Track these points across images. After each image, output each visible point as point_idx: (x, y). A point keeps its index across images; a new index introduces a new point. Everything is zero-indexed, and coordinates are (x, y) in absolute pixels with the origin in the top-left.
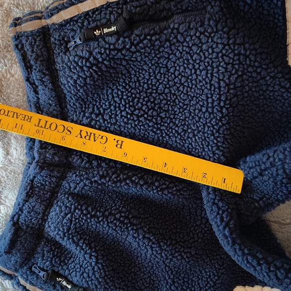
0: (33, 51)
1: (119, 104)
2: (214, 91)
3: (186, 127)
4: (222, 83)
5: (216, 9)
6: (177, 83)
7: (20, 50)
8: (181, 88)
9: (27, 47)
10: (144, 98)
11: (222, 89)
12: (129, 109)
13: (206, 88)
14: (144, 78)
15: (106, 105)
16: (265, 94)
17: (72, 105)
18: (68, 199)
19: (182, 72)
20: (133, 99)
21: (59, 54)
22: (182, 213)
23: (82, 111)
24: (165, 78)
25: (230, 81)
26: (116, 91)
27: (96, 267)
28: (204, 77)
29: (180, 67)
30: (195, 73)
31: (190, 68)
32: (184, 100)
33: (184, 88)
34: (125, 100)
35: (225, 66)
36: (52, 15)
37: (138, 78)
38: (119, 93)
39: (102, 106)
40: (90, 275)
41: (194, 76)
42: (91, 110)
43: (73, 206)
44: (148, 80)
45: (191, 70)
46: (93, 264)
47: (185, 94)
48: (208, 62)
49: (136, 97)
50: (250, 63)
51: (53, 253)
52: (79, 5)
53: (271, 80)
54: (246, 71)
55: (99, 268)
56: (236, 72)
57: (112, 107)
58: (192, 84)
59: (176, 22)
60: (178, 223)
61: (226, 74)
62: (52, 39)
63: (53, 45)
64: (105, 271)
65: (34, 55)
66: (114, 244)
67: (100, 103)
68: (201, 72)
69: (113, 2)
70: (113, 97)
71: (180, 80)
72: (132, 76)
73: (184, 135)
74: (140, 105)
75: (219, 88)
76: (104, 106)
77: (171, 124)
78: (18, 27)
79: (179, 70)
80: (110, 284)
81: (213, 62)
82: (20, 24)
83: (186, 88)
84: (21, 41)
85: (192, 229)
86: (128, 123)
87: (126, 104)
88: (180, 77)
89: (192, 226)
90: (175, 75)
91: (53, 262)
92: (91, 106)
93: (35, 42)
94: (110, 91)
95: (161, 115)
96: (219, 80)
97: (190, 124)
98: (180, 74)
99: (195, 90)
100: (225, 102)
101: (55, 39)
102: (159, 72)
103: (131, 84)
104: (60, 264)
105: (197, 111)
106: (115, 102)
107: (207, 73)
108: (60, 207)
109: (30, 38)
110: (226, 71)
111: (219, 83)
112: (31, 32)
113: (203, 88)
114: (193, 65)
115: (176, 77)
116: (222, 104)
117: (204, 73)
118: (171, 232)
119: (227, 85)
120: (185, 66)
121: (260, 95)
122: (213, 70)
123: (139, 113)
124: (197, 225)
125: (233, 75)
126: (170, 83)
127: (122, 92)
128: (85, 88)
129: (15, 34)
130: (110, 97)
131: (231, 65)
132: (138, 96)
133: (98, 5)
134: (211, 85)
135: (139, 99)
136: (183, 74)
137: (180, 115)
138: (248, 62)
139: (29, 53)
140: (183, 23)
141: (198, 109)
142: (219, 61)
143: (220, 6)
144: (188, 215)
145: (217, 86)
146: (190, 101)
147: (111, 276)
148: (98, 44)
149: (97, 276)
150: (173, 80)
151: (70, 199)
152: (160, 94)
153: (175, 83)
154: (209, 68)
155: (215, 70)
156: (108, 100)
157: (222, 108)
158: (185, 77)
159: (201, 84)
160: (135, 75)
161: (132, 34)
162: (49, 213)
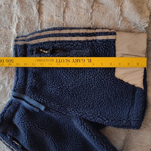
0: (20, 52)
1: (48, 78)
2: (85, 81)
3: (73, 92)
4: (87, 78)
5: (88, 51)
6: (71, 76)
7: (15, 50)
8: (72, 78)
9: (18, 50)
10: (58, 78)
11: (87, 80)
12: (52, 81)
13: (82, 79)
14: (58, 72)
15: (43, 78)
16: (104, 86)
17: (30, 74)
18: (23, 110)
19: (73, 72)
20: (54, 78)
21: (29, 54)
22: (65, 125)
23: (34, 77)
24: (66, 73)
25: (90, 78)
26: (48, 74)
27: (27, 141)
28: (82, 75)
29: (72, 70)
30: (78, 73)
31: (77, 71)
32: (73, 82)
33: (73, 78)
34: (51, 77)
35: (89, 72)
36: (29, 41)
37: (56, 71)
38: (49, 75)
39: (42, 77)
40: (25, 143)
41: (78, 74)
42: (37, 77)
43: (24, 114)
44: (60, 73)
45: (77, 72)
46: (26, 139)
47: (73, 80)
48: (83, 70)
49: (55, 77)
50: (98, 73)
51: (14, 130)
52: (39, 39)
53: (106, 80)
54: (96, 75)
55: (28, 141)
56: (92, 75)
57: (46, 79)
58: (77, 77)
59: (73, 54)
60: (63, 129)
61: (89, 75)
62: (28, 49)
63: (28, 51)
64: (31, 143)
65: (20, 53)
66: (36, 134)
67: (41, 76)
68: (81, 73)
69: (51, 41)
70: (46, 75)
71: (72, 75)
72: (54, 70)
73: (72, 95)
74: (56, 80)
75: (86, 80)
76: (42, 78)
77: (67, 90)
78: (16, 42)
79: (72, 72)
80: (33, 147)
81: (85, 70)
82: (17, 41)
83: (74, 78)
84: (17, 47)
85: (68, 133)
86: (50, 85)
87: (51, 79)
88: (72, 74)
89: (68, 131)
90: (70, 73)
91: (14, 134)
92: (38, 76)
93: (21, 49)
94: (45, 73)
95: (63, 85)
96: (87, 77)
97: (75, 92)
98: (72, 73)
99: (78, 79)
100: (88, 85)
101: (29, 49)
102: (64, 71)
103: (53, 73)
104: (16, 135)
105: (78, 87)
106: (47, 77)
107: (83, 74)
108: (19, 113)
109: (20, 47)
110: (89, 74)
111: (86, 78)
112: (21, 45)
113: (81, 79)
114: (78, 70)
115: (70, 74)
116: (87, 85)
117: (82, 73)
118: (59, 131)
119: (89, 79)
120: (75, 70)
121: (102, 86)
122: (85, 73)
123: (55, 82)
124: (70, 132)
125: (91, 76)
126: (68, 76)
127: (50, 75)
128: (35, 69)
129: (15, 44)
130: (45, 75)
131: (91, 72)
132: (56, 77)
133: (45, 41)
134: (84, 78)
135: (56, 78)
136: (74, 73)
137: (71, 88)
138: (97, 72)
139: (18, 52)
140: (75, 55)
141: (79, 86)
142: (87, 70)
143: (90, 51)
144: (67, 127)
145: (86, 79)
146: (75, 83)
147: (34, 144)
148: (44, 55)
149: (28, 144)
150: (70, 75)
151: (24, 110)
152: (64, 79)
153: (70, 76)
154: (84, 72)
155: (86, 73)
156: (44, 76)
157: (87, 87)
158: (74, 74)
159: (80, 77)
160: (55, 70)
161: (56, 54)
162: (15, 114)
